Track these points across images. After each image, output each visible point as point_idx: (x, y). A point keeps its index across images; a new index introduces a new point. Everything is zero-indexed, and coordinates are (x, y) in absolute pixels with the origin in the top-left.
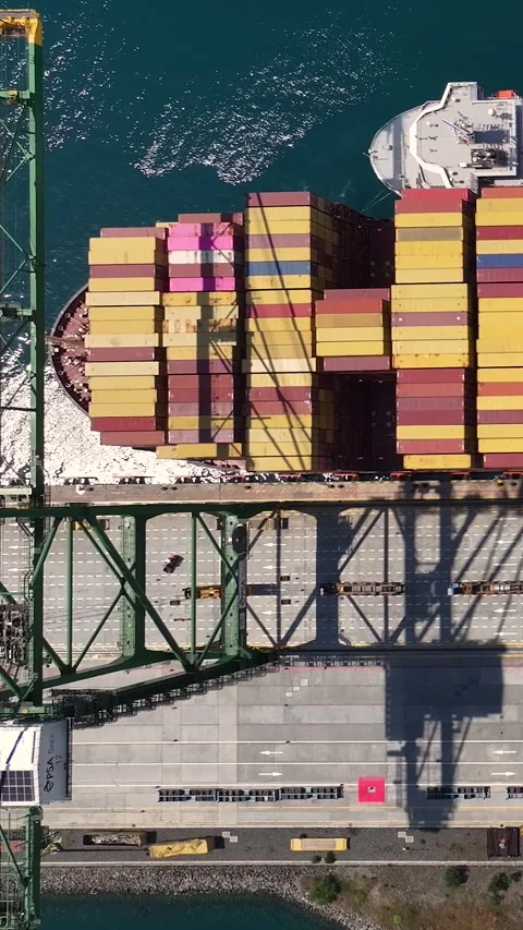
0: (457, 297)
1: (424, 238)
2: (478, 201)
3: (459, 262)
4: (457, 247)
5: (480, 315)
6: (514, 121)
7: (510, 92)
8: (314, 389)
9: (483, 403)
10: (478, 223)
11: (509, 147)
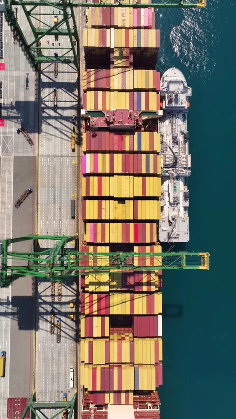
0: (129, 86)
1: (146, 78)
2: (156, 93)
3: (139, 87)
4: (144, 87)
5: (124, 93)
6: (180, 106)
7: (189, 105)
8: (106, 48)
9: (100, 93)
10: (150, 92)
11: (173, 104)
